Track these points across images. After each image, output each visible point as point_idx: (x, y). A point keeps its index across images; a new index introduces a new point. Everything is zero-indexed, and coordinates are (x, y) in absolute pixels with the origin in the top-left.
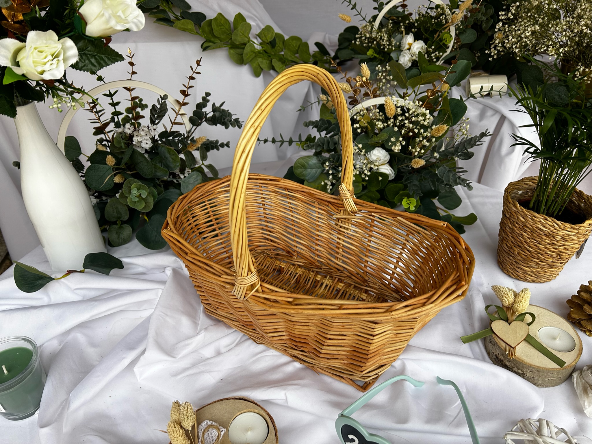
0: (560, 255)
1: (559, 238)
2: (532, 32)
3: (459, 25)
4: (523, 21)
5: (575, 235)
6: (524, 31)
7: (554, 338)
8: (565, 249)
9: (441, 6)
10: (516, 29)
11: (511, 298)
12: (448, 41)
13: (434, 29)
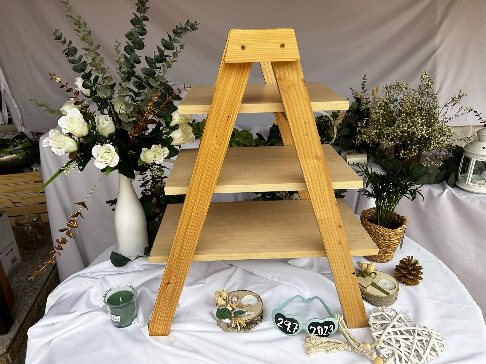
0: (390, 246)
1: (387, 237)
2: (375, 133)
3: (339, 126)
4: (371, 127)
5: (394, 235)
6: (372, 131)
7: (386, 284)
8: (391, 243)
9: (328, 117)
10: (367, 131)
11: (366, 266)
12: (332, 135)
13: (325, 129)
